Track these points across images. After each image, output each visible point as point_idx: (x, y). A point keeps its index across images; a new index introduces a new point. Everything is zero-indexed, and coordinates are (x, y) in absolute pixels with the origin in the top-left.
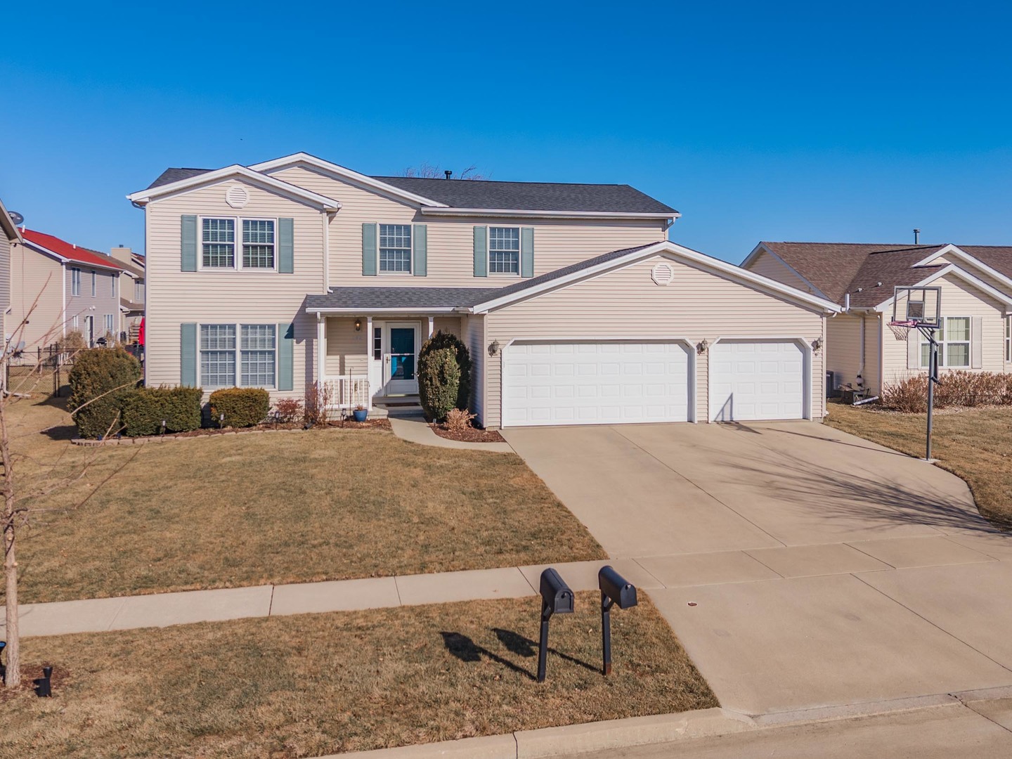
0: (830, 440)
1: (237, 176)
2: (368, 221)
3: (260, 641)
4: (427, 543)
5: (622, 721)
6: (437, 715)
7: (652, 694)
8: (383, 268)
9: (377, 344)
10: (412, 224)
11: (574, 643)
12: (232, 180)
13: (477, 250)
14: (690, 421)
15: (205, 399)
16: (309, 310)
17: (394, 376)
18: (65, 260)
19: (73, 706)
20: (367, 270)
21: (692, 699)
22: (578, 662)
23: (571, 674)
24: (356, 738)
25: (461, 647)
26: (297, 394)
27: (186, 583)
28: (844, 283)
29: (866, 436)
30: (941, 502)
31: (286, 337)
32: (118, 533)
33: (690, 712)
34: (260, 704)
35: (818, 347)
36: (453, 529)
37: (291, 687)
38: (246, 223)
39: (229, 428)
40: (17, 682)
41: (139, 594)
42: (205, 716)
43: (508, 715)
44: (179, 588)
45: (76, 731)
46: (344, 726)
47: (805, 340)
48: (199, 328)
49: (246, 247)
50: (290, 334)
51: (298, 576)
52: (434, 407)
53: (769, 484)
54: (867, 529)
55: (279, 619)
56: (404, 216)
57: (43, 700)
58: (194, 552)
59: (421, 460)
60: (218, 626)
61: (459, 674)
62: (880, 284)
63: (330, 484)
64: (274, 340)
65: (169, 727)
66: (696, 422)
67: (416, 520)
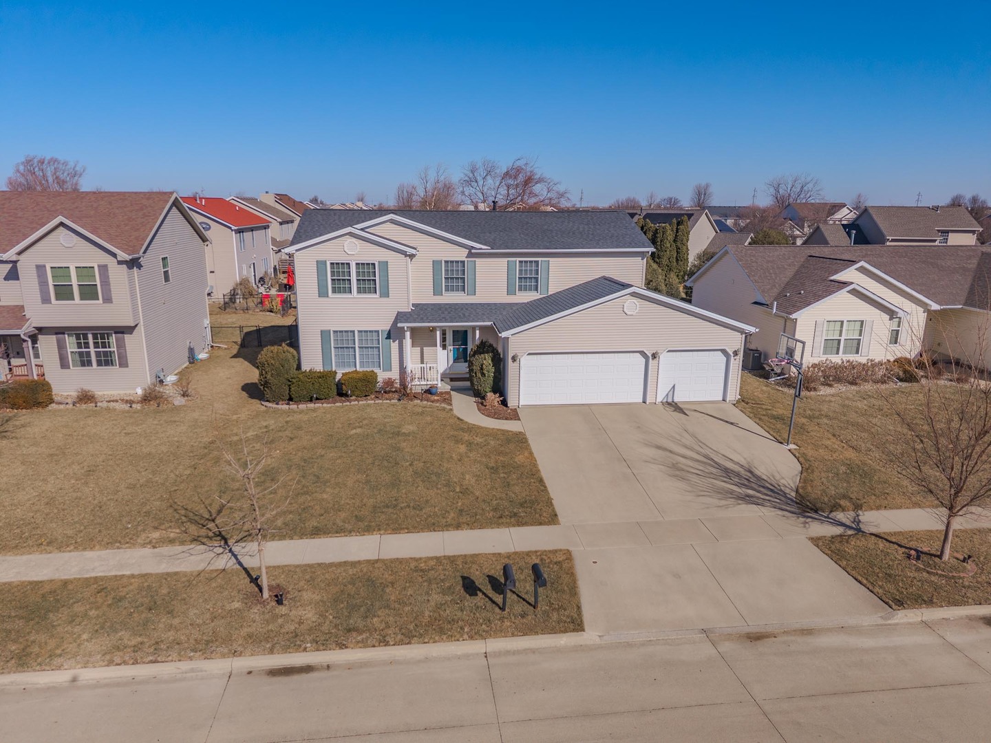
0: (732, 424)
1: (350, 234)
2: (435, 259)
3: (374, 577)
4: (462, 508)
5: (536, 637)
6: (452, 628)
7: (554, 623)
8: (447, 290)
9: (444, 340)
10: (466, 260)
11: (525, 587)
12: (347, 236)
13: (509, 277)
14: (644, 402)
15: (339, 377)
16: (399, 325)
17: (456, 360)
18: (233, 228)
19: (293, 612)
20: (437, 292)
21: (571, 626)
22: (524, 600)
23: (519, 607)
24: (416, 638)
25: (470, 587)
26: (394, 374)
27: (337, 533)
28: (780, 285)
29: (757, 421)
30: (776, 486)
31: (386, 339)
32: (299, 494)
33: (569, 634)
34: (375, 616)
35: (737, 355)
36: (478, 498)
37: (388, 607)
38: (357, 264)
39: (354, 398)
40: (268, 597)
41: (314, 538)
42: (351, 621)
43: (484, 631)
44: (334, 535)
45: (297, 626)
46: (411, 631)
47: (728, 350)
48: (332, 332)
49: (358, 280)
50: (389, 337)
51: (393, 530)
52: (478, 390)
53: (674, 466)
54: (719, 507)
55: (383, 561)
56: (461, 254)
57: (280, 607)
58: (340, 511)
59: (466, 437)
60: (354, 564)
61: (466, 604)
62: (802, 292)
63: (412, 457)
64: (379, 340)
65: (336, 626)
66: (648, 403)
67: (458, 490)
